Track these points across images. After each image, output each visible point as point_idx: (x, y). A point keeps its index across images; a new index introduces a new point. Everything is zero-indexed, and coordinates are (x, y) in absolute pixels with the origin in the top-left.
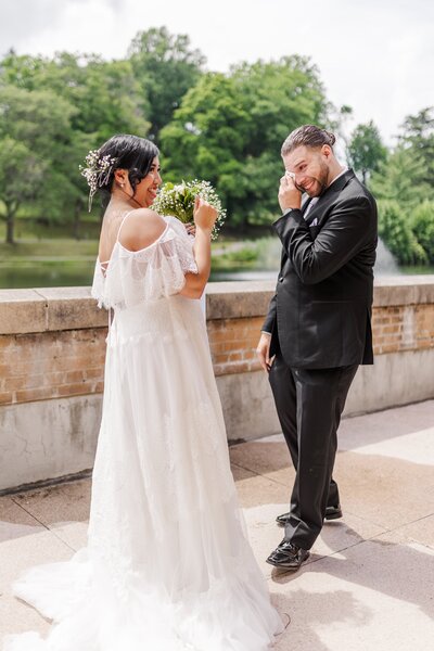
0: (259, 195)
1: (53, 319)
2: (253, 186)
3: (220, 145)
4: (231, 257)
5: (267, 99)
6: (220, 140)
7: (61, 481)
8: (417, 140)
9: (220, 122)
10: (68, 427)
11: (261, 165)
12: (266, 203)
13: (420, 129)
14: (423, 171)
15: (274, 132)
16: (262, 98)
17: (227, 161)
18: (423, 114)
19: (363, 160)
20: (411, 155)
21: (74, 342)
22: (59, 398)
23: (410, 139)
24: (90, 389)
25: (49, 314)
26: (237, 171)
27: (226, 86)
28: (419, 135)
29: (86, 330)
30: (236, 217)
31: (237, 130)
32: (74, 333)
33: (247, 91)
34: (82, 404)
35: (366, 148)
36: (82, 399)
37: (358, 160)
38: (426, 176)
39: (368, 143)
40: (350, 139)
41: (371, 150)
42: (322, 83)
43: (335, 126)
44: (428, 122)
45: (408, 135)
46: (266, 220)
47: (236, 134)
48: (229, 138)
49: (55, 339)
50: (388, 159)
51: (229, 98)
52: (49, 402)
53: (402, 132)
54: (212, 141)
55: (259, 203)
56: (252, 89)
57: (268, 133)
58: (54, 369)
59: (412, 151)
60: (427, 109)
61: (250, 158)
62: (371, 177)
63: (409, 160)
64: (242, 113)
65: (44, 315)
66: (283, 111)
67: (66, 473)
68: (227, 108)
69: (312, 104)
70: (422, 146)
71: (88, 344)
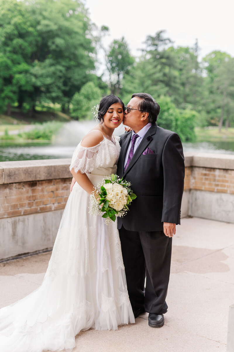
0: (43, 89)
1: (6, 178)
2: (39, 83)
3: (14, 52)
4: (24, 136)
5: (49, 19)
6: (14, 48)
7: (8, 260)
8: (155, 53)
9: (14, 35)
10: (11, 233)
11: (45, 67)
12: (48, 95)
13: (156, 45)
14: (159, 75)
15: (53, 43)
16: (45, 18)
17: (19, 64)
18: (159, 35)
19: (117, 65)
20: (150, 63)
21: (14, 189)
22: (7, 218)
23: (150, 52)
24: (21, 213)
25: (5, 175)
26: (26, 72)
27: (18, 8)
28: (156, 50)
29: (19, 183)
30: (27, 106)
31: (26, 41)
32: (14, 185)
33: (34, 12)
34: (17, 221)
35: (120, 57)
36: (17, 218)
37: (114, 65)
38: (161, 78)
39: (121, 53)
40: (108, 50)
41: (123, 59)
42: (88, 9)
43: (98, 40)
44: (162, 41)
45: (149, 49)
46: (49, 108)
47: (25, 44)
48: (20, 46)
49: (6, 188)
50: (135, 65)
51: (20, 17)
52: (3, 220)
53: (144, 46)
54: (8, 49)
55: (43, 95)
56: (38, 11)
57: (50, 43)
58: (6, 203)
59: (152, 60)
60: (161, 32)
61: (36, 62)
62: (124, 78)
63: (149, 67)
64: (31, 29)
65: (2, 176)
66: (60, 29)
67: (10, 256)
68: (20, 24)
69: (81, 24)
70: (158, 57)
71: (20, 190)
